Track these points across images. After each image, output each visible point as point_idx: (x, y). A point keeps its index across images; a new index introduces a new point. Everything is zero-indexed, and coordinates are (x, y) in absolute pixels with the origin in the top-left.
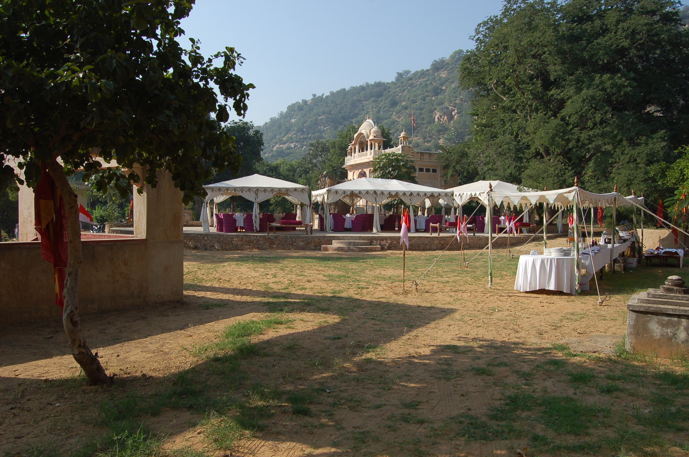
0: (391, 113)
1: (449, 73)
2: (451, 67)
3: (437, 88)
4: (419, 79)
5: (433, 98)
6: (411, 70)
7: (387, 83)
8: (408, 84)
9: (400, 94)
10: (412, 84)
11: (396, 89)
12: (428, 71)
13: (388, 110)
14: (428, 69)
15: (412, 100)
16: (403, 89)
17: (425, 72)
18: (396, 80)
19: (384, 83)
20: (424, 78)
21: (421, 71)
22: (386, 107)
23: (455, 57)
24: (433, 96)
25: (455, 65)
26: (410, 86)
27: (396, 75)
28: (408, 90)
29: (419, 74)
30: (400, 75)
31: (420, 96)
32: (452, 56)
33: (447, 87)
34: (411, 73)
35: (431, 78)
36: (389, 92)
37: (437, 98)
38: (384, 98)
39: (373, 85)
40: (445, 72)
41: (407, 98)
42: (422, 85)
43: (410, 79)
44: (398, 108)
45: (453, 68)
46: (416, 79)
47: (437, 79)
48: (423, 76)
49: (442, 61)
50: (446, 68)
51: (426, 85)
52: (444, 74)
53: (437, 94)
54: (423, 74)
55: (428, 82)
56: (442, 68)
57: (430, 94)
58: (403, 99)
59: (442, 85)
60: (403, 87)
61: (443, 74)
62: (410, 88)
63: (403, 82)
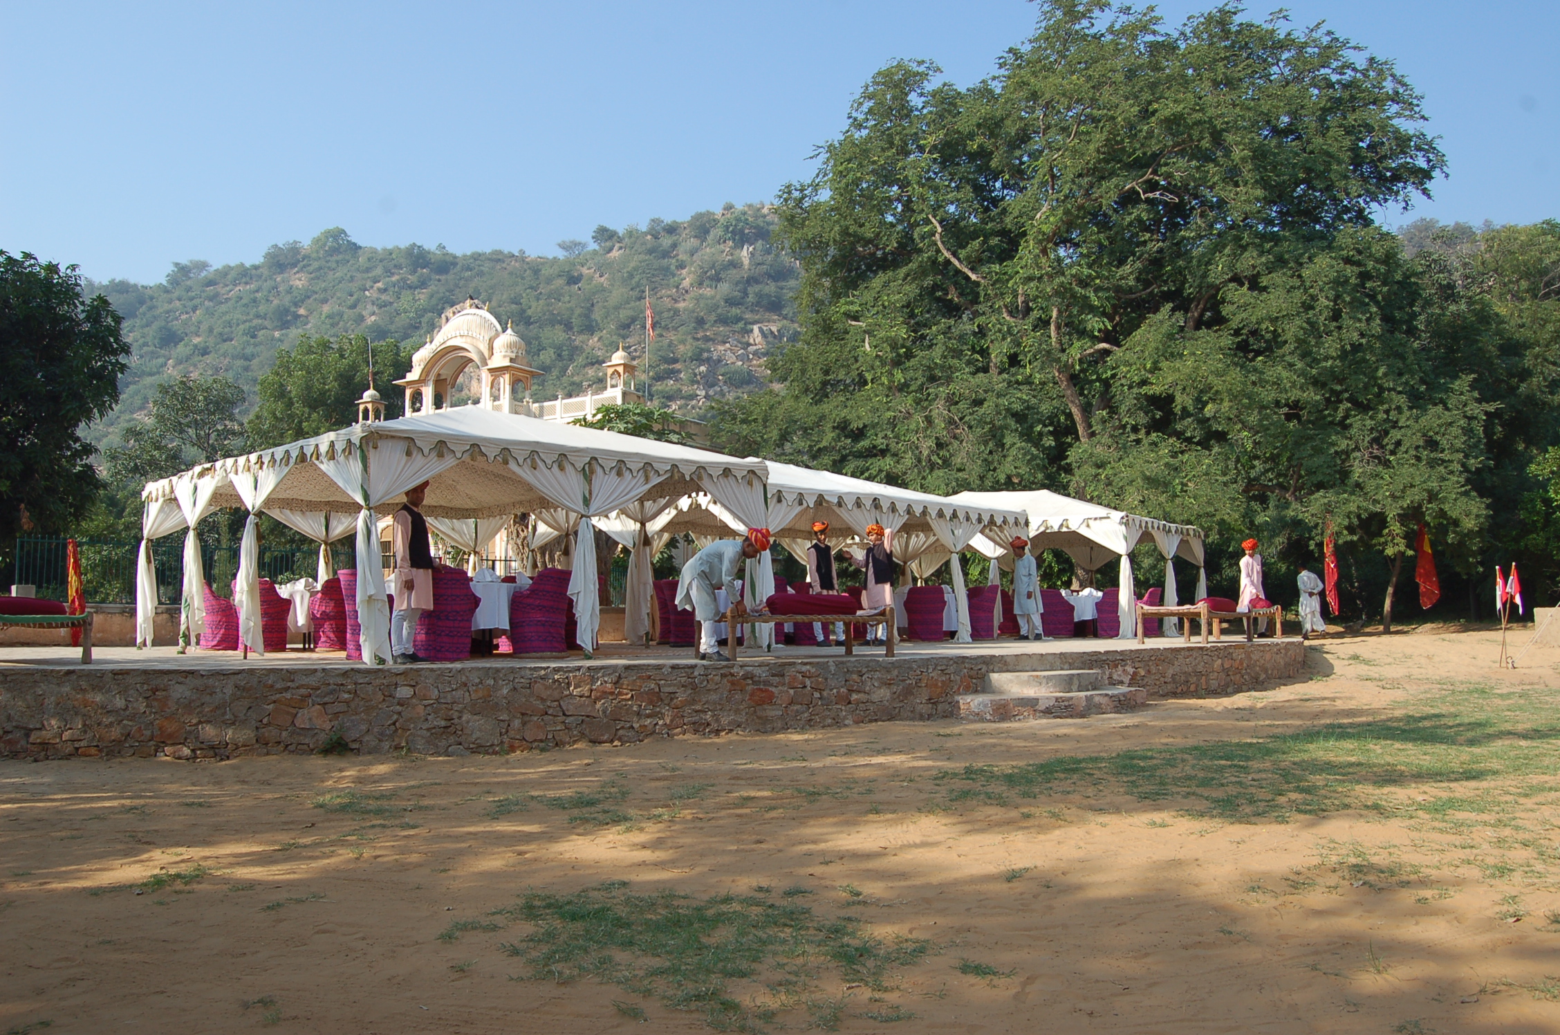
0: (161, 360)
1: (313, 279)
2: (316, 265)
3: (287, 311)
4: (235, 285)
5: (277, 334)
6: (210, 262)
7: (143, 286)
8: (204, 295)
9: (184, 317)
10: (217, 295)
11: (170, 301)
12: (256, 267)
13: (152, 352)
14: (257, 263)
15: (221, 334)
16: (190, 304)
17: (248, 269)
18: (168, 281)
19: (136, 285)
20: (246, 283)
21: (237, 266)
22: (145, 344)
23: (325, 245)
24: (275, 329)
25: (327, 262)
26: (211, 300)
27: (170, 269)
28: (207, 309)
29: (233, 274)
30: (183, 272)
31: (242, 327)
32: (316, 241)
33: (311, 312)
34: (212, 269)
35: (269, 283)
36: (151, 308)
37: (287, 335)
38: (138, 322)
39: (107, 286)
40: (303, 276)
41: (204, 327)
42: (244, 301)
43: (211, 283)
44: (181, 349)
45: (320, 268)
46: (227, 286)
47: (280, 289)
48: (244, 280)
49: (294, 249)
50: (304, 266)
51: (255, 301)
52: (300, 280)
53: (285, 325)
54: (245, 274)
55: (259, 295)
56: (294, 265)
57: (267, 323)
58: (193, 329)
59: (296, 305)
60: (192, 299)
61: (299, 281)
62: (211, 304)
63: (191, 288)
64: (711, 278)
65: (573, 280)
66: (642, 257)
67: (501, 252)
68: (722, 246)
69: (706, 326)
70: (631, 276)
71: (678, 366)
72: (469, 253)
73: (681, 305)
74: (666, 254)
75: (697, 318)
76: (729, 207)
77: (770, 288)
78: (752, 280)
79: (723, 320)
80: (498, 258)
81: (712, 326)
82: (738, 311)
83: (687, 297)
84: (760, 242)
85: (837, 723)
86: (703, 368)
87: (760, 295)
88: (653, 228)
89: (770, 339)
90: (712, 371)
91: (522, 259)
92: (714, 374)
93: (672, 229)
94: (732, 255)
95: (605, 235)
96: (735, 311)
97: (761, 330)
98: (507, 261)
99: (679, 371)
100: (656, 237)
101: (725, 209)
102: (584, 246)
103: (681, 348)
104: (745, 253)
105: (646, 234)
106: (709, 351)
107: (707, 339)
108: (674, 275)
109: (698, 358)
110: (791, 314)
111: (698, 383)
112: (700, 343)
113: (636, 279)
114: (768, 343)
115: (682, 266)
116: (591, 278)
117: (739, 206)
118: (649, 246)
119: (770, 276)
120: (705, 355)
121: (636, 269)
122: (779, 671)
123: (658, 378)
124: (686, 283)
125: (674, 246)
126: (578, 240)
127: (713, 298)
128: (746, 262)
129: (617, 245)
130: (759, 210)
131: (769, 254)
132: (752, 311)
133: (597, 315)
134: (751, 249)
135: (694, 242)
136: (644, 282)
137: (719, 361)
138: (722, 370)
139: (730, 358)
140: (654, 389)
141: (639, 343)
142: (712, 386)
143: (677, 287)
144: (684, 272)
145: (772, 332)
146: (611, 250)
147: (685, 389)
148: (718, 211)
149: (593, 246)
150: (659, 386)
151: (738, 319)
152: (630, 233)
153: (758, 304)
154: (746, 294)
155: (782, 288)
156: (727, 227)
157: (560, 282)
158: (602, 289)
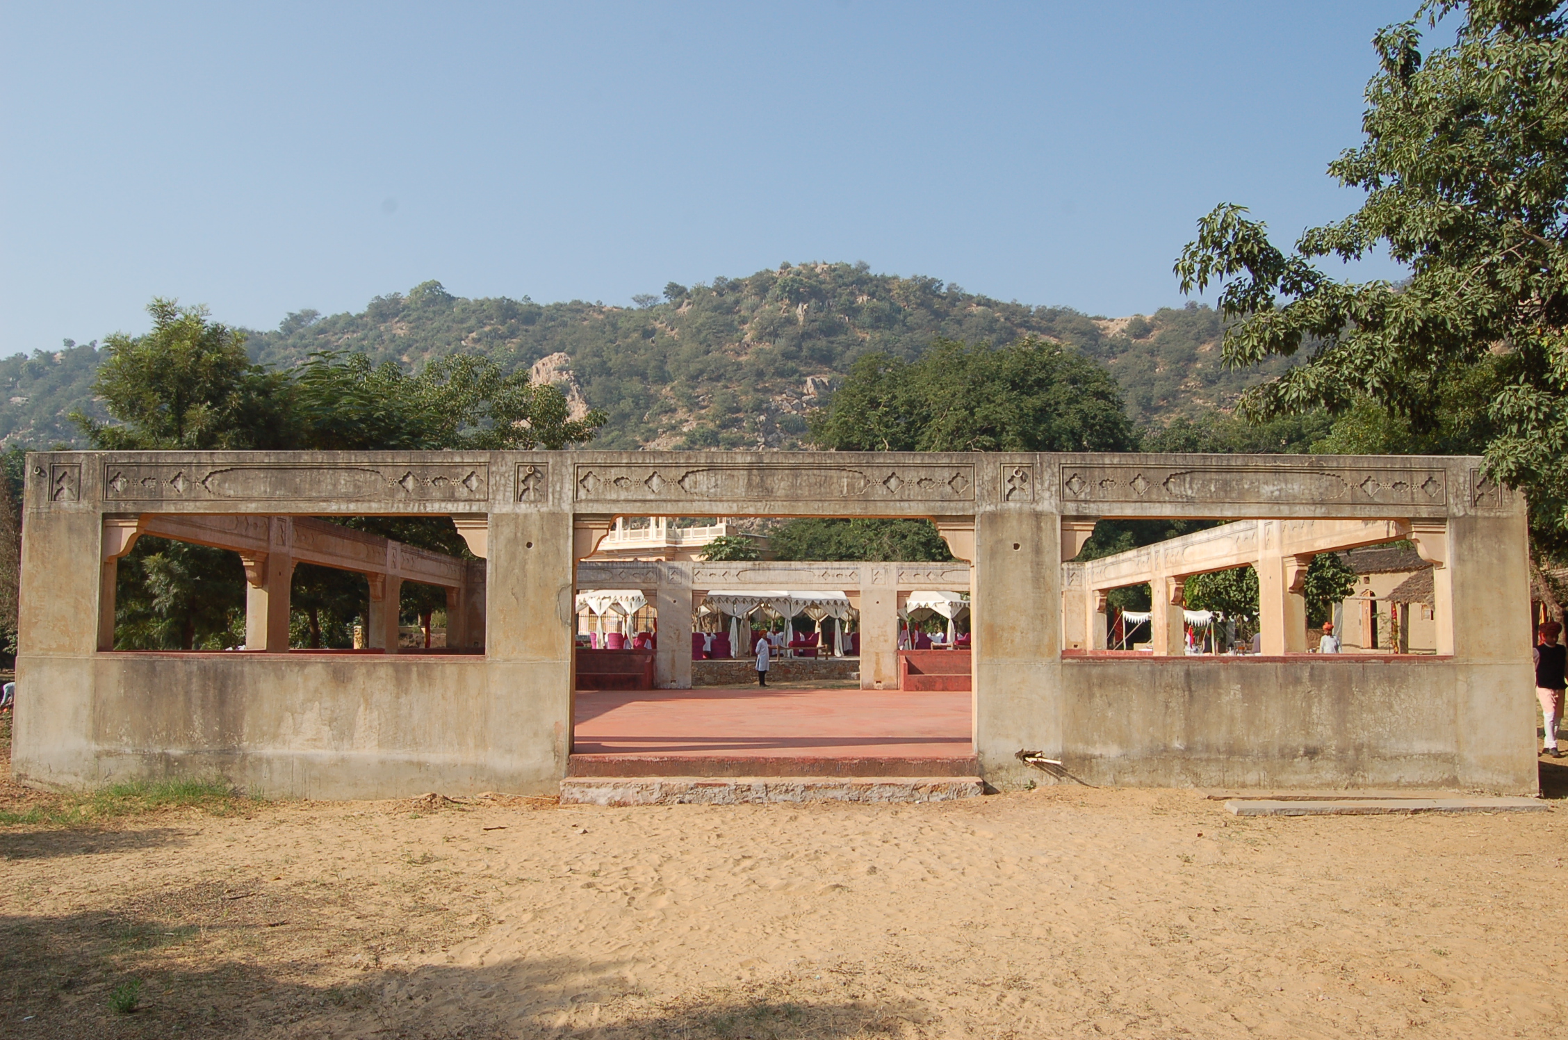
1: (413, 328)
2: (415, 315)
4: (344, 333)
6: (320, 311)
7: (260, 333)
8: (316, 343)
11: (286, 348)
12: (361, 317)
14: (362, 312)
16: (303, 350)
17: (355, 318)
18: (282, 329)
19: (254, 332)
20: (354, 332)
21: (345, 315)
23: (422, 296)
25: (425, 312)
29: (341, 324)
30: (295, 320)
32: (415, 292)
33: (413, 359)
34: (322, 318)
35: (372, 334)
36: (269, 355)
40: (404, 325)
43: (322, 331)
45: (419, 318)
46: (336, 334)
47: (384, 337)
48: (351, 329)
49: (395, 300)
50: (405, 316)
54: (351, 323)
55: (366, 343)
56: (396, 315)
59: (400, 352)
60: (304, 346)
61: (401, 330)
63: (304, 336)
64: (770, 334)
65: (648, 334)
66: (709, 314)
67: (580, 303)
68: (779, 304)
69: (766, 378)
70: (699, 331)
71: (741, 415)
72: (551, 304)
73: (743, 359)
74: (730, 311)
75: (758, 370)
76: (786, 266)
77: (822, 343)
78: (806, 336)
79: (780, 373)
80: (578, 309)
81: (771, 378)
82: (794, 365)
83: (749, 351)
84: (813, 300)
86: (762, 418)
87: (813, 350)
88: (718, 285)
89: (822, 390)
90: (770, 420)
91: (599, 309)
92: (773, 422)
93: (735, 286)
94: (788, 312)
95: (675, 291)
96: (791, 364)
97: (813, 381)
98: (586, 310)
99: (742, 420)
100: (720, 294)
101: (782, 268)
102: (656, 299)
103: (743, 398)
104: (800, 311)
105: (711, 290)
106: (768, 402)
107: (766, 391)
108: (737, 330)
109: (758, 409)
110: (840, 367)
111: (758, 430)
112: (760, 396)
113: (704, 334)
114: (820, 393)
115: (744, 322)
116: (663, 333)
117: (795, 266)
118: (714, 303)
119: (822, 331)
120: (765, 405)
121: (702, 325)
123: (724, 426)
124: (747, 338)
125: (737, 302)
126: (650, 294)
127: (771, 353)
128: (801, 319)
129: (686, 301)
130: (813, 269)
131: (822, 311)
132: (806, 364)
133: (669, 368)
134: (805, 307)
135: (754, 299)
136: (711, 337)
137: (777, 410)
138: (780, 419)
139: (786, 407)
140: (720, 436)
141: (707, 394)
142: (771, 433)
143: (740, 342)
144: (746, 327)
145: (823, 383)
146: (680, 306)
147: (747, 436)
148: (776, 269)
149: (664, 300)
150: (724, 434)
151: (794, 372)
152: (698, 291)
153: (812, 357)
154: (800, 349)
155: (832, 342)
156: (784, 287)
157: (635, 335)
158: (673, 343)
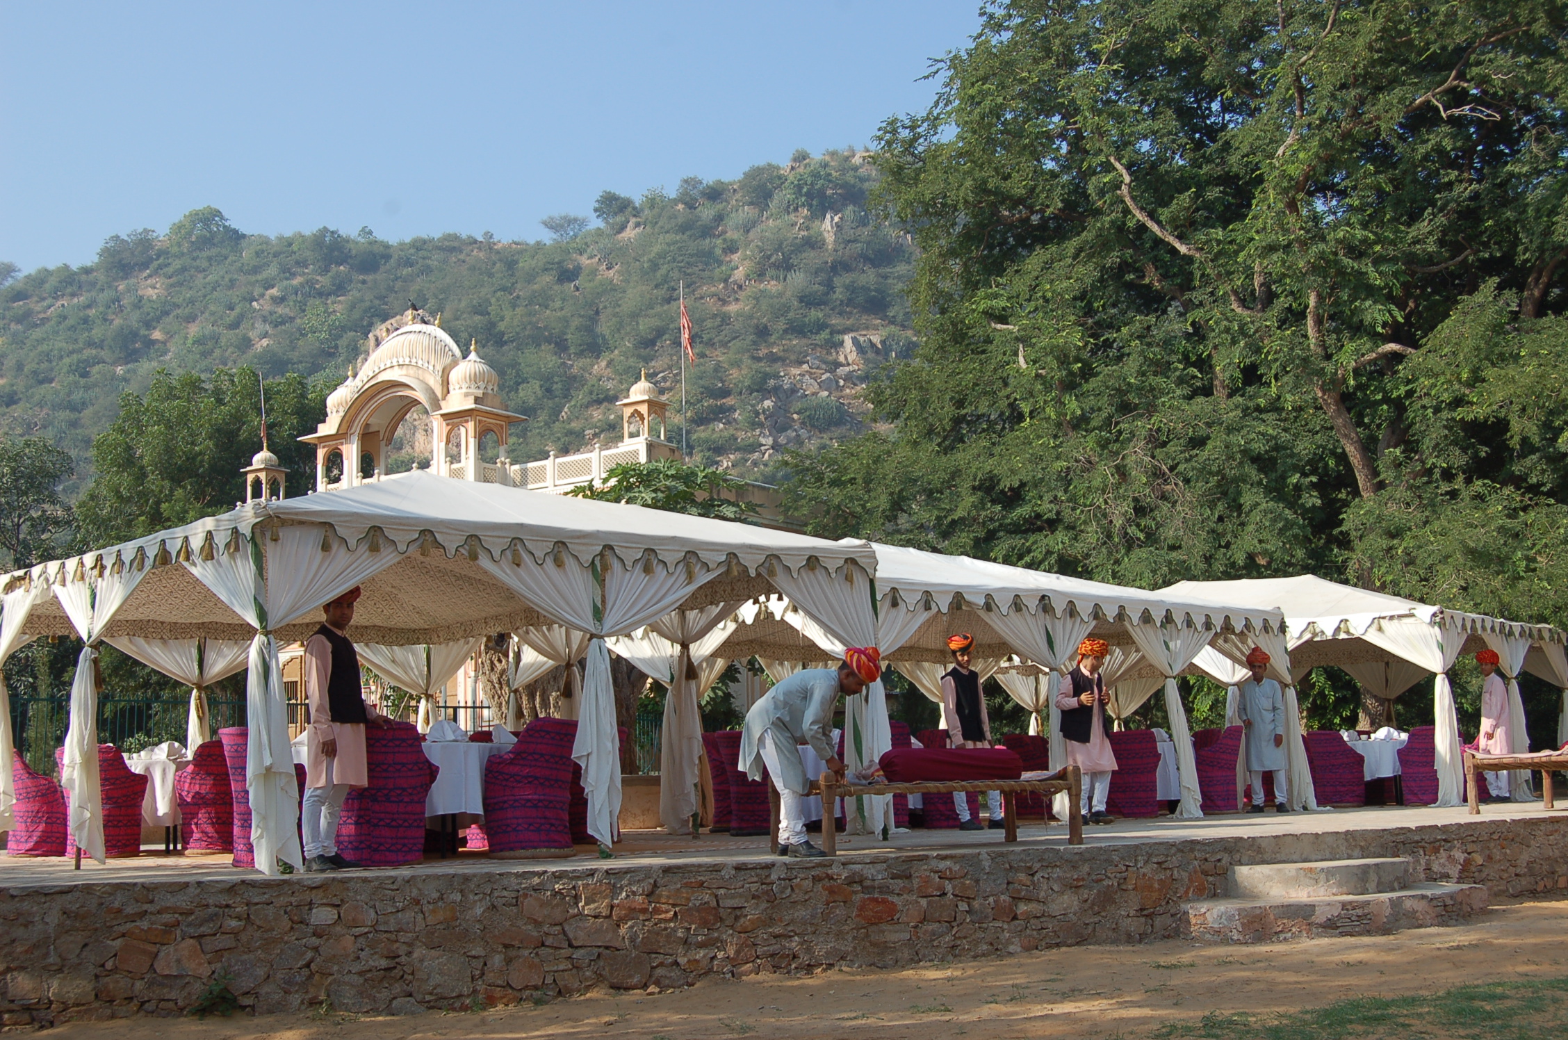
1: (172, 286)
2: (177, 264)
3: (135, 335)
4: (56, 298)
5: (120, 370)
6: (18, 265)
8: (9, 314)
10: (28, 314)
12: (86, 271)
14: (89, 264)
15: (35, 372)
17: (75, 274)
20: (73, 295)
21: (59, 270)
23: (190, 233)
24: (117, 362)
25: (194, 259)
26: (19, 321)
29: (52, 282)
31: (67, 361)
32: (177, 229)
33: (170, 335)
34: (21, 275)
35: (104, 297)
37: (135, 371)
40: (159, 281)
42: (70, 322)
43: (19, 295)
45: (184, 269)
46: (44, 299)
47: (124, 302)
48: (69, 290)
49: (144, 242)
50: (160, 267)
51: (85, 320)
52: (154, 288)
53: (131, 356)
54: (70, 281)
55: (92, 312)
56: (145, 265)
57: (104, 354)
59: (149, 325)
61: (152, 289)
62: (20, 327)
64: (777, 266)
65: (567, 275)
66: (670, 237)
67: (456, 237)
68: (792, 217)
69: (772, 339)
70: (655, 266)
71: (730, 401)
72: (408, 240)
73: (733, 308)
74: (707, 232)
75: (757, 326)
77: (868, 277)
78: (839, 266)
79: (797, 329)
80: (452, 246)
81: (781, 338)
82: (820, 315)
83: (741, 295)
84: (850, 208)
85: (997, 950)
86: (768, 403)
87: (852, 289)
88: (685, 193)
89: (871, 355)
90: (783, 408)
91: (488, 245)
92: (787, 411)
93: (715, 193)
94: (808, 229)
95: (613, 205)
96: (815, 314)
97: (855, 342)
98: (467, 249)
99: (732, 409)
100: (691, 206)
101: (795, 160)
102: (582, 223)
103: (734, 373)
104: (827, 226)
105: (675, 202)
106: (777, 376)
107: (773, 358)
108: (720, 263)
109: (760, 387)
110: (900, 317)
111: (761, 425)
112: (763, 366)
113: (663, 270)
114: (867, 361)
115: (731, 248)
116: (594, 272)
117: (817, 155)
118: (680, 220)
119: (867, 259)
120: (772, 382)
121: (661, 255)
122: (903, 870)
123: (701, 420)
124: (739, 274)
125: (720, 218)
126: (572, 214)
127: (781, 295)
128: (830, 238)
129: (633, 220)
130: (847, 159)
131: (865, 225)
132: (840, 314)
133: (604, 328)
134: (836, 219)
135: (748, 212)
136: (675, 274)
137: (793, 391)
138: (799, 405)
139: (810, 386)
140: (694, 437)
141: (670, 368)
142: (783, 429)
143: (726, 281)
144: (736, 257)
145: (873, 345)
146: (622, 228)
147: (741, 435)
148: (784, 162)
149: (596, 223)
150: (701, 433)
151: (821, 326)
152: (652, 202)
153: (850, 302)
154: (830, 287)
155: (886, 277)
156: (799, 187)
157: (547, 278)
158: (610, 288)
